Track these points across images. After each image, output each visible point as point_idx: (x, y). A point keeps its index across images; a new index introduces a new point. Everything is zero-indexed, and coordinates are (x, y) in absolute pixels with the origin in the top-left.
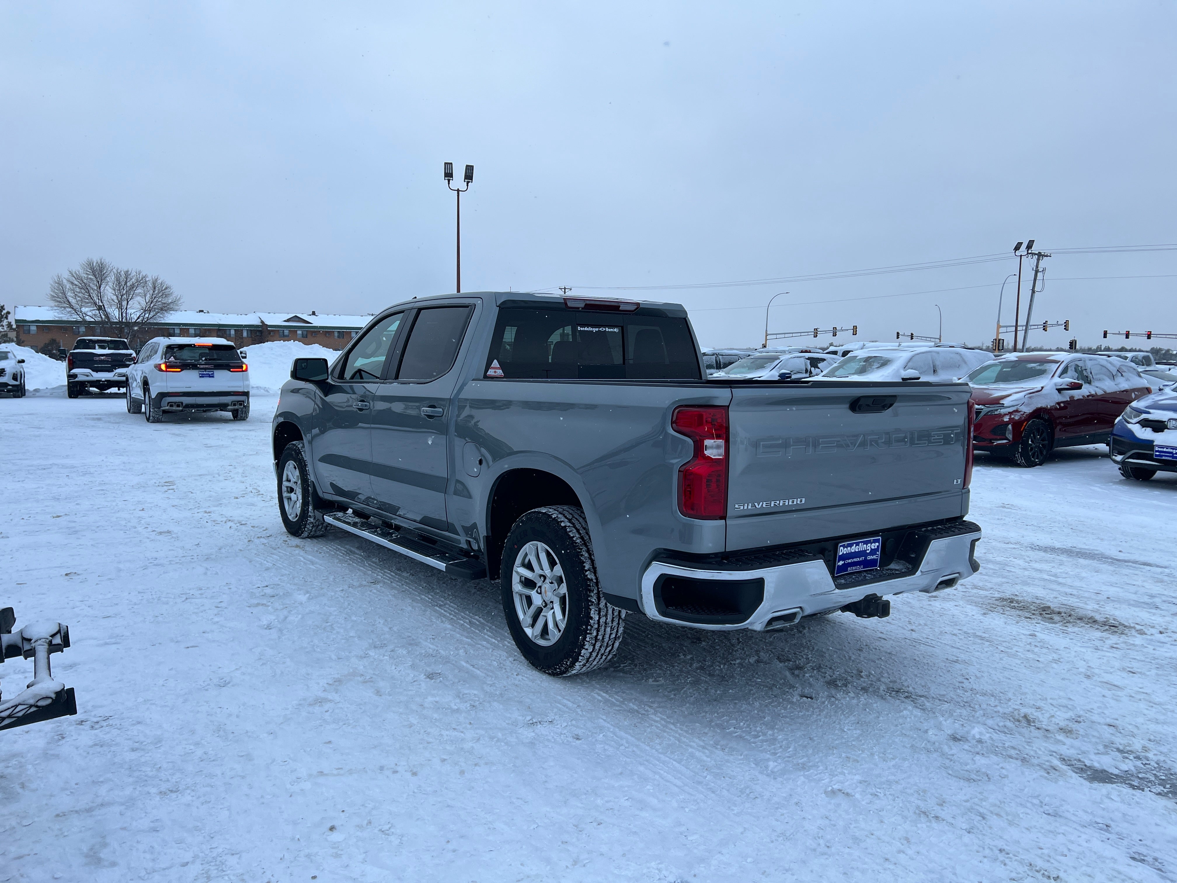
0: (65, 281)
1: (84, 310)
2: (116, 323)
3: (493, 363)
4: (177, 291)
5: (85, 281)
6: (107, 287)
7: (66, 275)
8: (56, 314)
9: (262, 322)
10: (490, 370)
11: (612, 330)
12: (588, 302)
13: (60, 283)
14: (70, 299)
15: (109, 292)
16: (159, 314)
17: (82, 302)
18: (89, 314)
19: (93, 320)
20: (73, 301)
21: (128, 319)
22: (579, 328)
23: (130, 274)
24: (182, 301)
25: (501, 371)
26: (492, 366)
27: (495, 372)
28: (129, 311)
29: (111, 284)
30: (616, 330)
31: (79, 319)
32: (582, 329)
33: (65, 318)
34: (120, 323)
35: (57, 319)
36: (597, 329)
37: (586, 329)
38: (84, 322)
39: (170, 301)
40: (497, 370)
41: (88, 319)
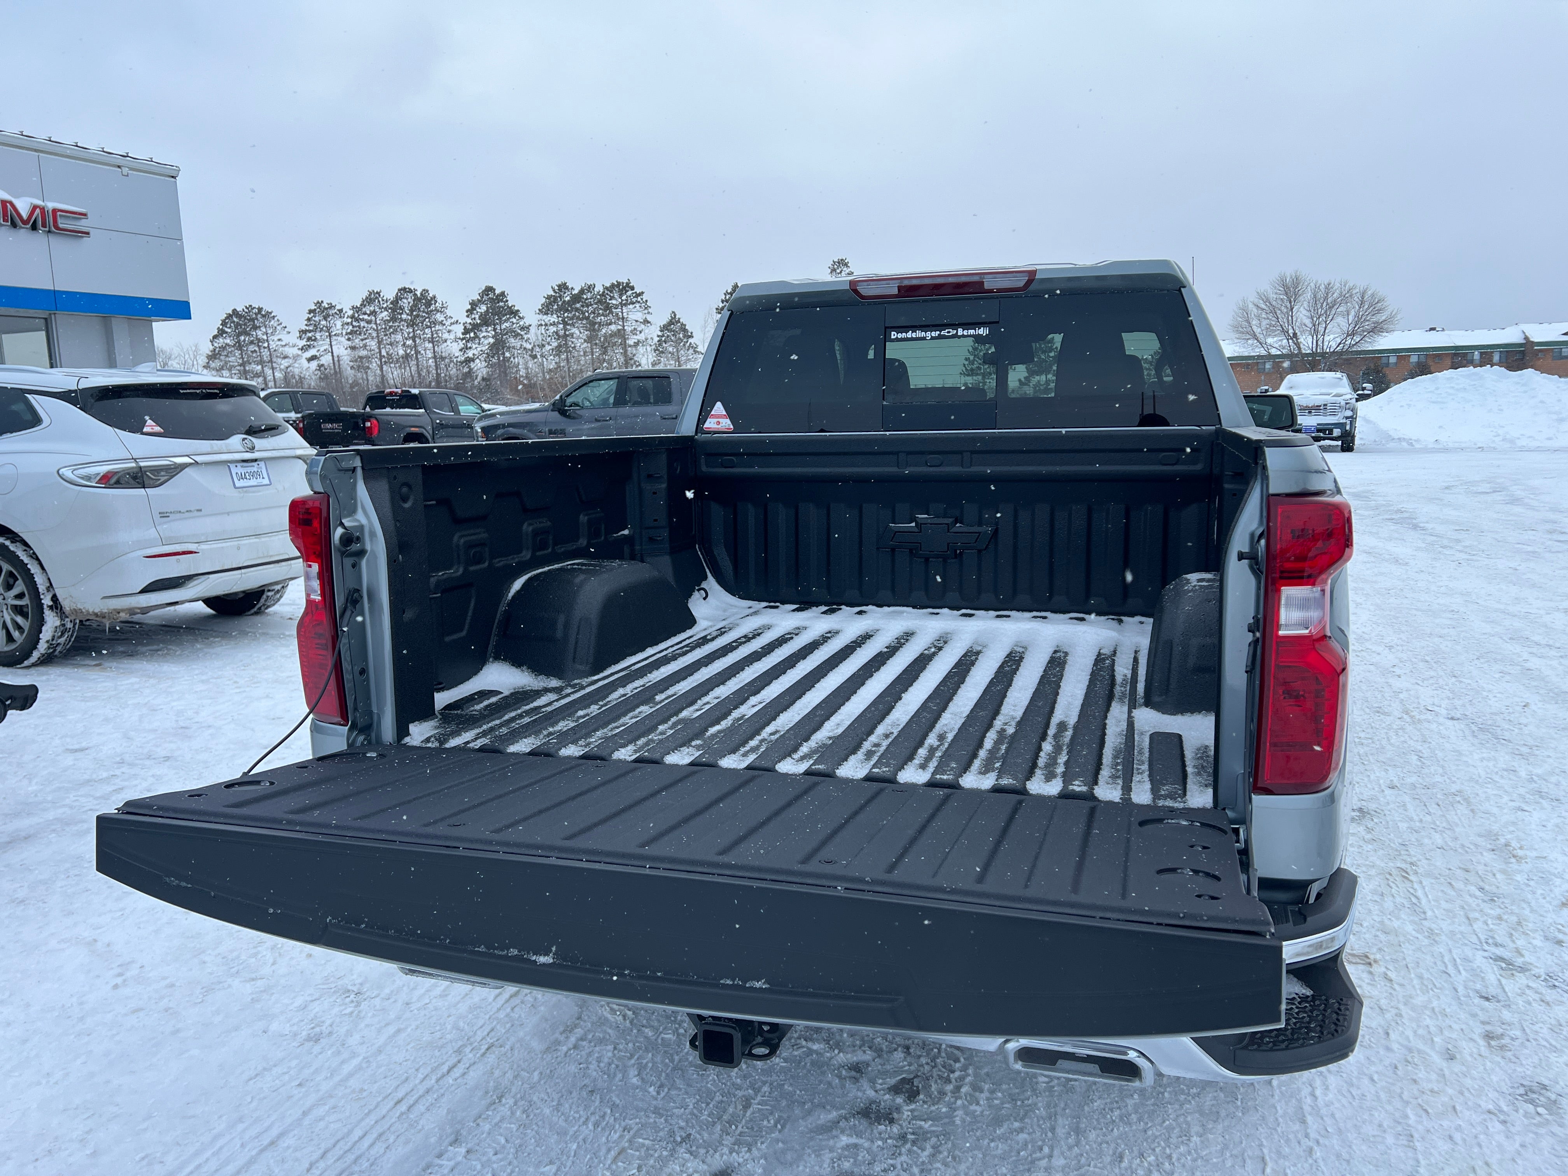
0: (1251, 306)
1: (1270, 340)
2: (1307, 355)
3: (715, 408)
4: (1392, 304)
5: (1274, 303)
6: (1302, 309)
7: (1252, 298)
8: (1237, 349)
9: (1526, 338)
10: (709, 420)
12: (906, 283)
13: (1244, 309)
14: (1255, 328)
15: (1302, 314)
16: (1366, 339)
17: (1269, 331)
18: (1276, 345)
19: (1279, 353)
20: (1257, 330)
21: (1325, 347)
23: (1332, 288)
24: (1399, 317)
25: (728, 421)
26: (713, 413)
27: (718, 423)
28: (1327, 338)
29: (1306, 304)
31: (1264, 353)
33: (1245, 352)
34: (1313, 354)
35: (1236, 355)
38: (1270, 357)
39: (1384, 318)
40: (720, 420)
41: (1274, 352)
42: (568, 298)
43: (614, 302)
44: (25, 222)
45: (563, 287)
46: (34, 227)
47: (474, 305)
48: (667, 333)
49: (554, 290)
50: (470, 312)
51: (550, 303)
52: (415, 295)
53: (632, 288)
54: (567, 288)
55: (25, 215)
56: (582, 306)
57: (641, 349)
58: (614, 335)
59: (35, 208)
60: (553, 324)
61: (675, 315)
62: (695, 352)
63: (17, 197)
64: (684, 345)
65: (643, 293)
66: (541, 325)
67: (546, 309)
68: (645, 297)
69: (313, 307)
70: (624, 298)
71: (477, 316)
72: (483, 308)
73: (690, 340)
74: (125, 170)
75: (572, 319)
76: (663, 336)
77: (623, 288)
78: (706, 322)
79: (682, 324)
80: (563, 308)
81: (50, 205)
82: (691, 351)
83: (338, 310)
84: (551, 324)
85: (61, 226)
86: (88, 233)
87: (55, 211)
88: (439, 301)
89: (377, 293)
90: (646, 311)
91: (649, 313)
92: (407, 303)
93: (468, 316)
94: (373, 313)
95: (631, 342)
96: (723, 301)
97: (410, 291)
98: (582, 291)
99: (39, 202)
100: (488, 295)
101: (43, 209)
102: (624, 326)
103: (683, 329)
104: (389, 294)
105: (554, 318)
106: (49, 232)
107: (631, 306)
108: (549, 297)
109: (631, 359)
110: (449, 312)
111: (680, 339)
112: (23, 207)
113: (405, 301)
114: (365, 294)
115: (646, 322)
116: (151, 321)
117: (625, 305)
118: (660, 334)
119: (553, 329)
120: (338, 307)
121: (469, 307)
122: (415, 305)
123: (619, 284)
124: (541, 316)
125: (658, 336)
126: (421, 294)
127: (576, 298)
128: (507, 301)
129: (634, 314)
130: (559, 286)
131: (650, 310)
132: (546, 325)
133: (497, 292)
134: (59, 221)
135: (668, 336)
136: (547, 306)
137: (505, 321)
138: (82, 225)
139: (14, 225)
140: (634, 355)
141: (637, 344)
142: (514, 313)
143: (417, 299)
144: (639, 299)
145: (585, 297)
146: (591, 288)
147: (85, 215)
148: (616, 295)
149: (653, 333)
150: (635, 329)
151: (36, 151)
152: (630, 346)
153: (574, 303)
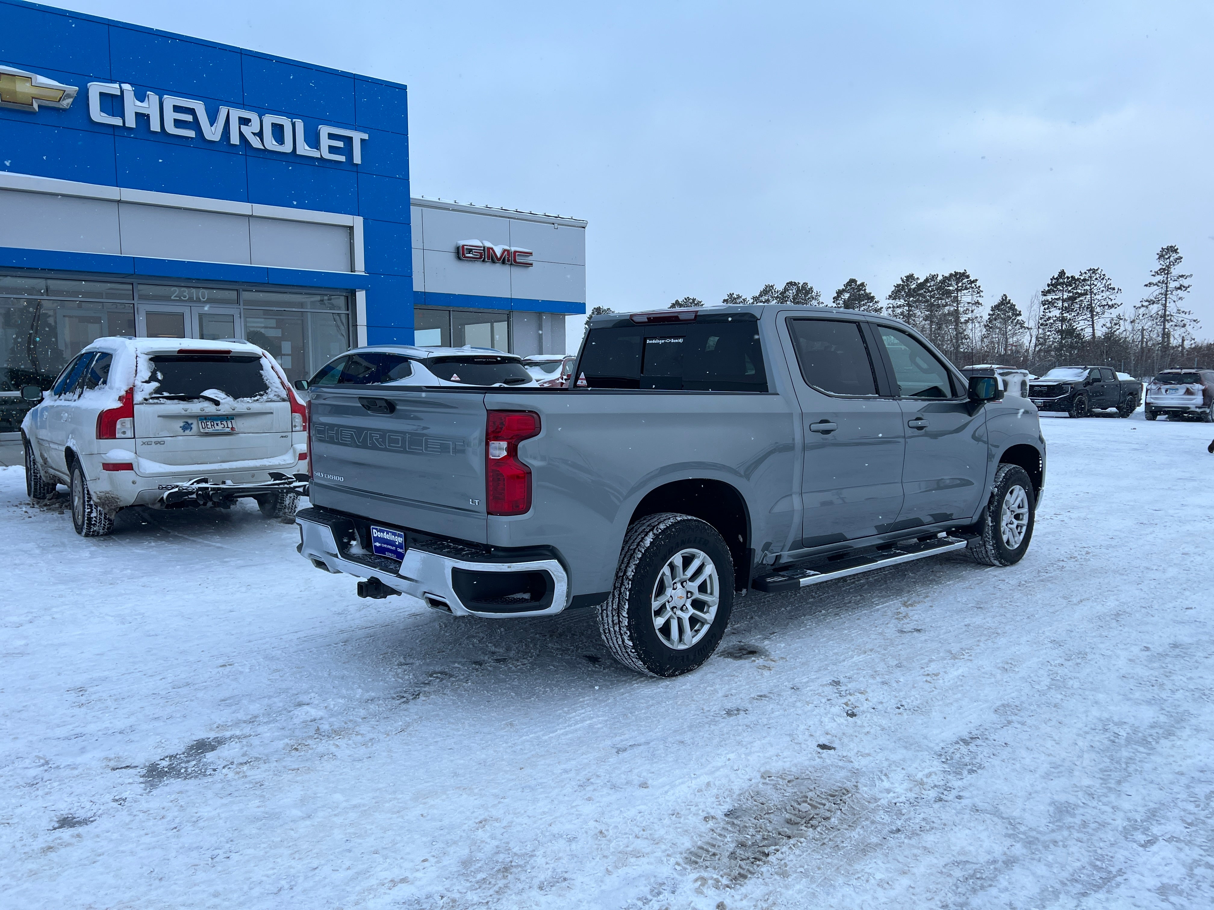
11: (677, 341)
22: (648, 341)
30: (681, 341)
32: (651, 342)
36: (663, 341)
37: (654, 341)
42: (914, 286)
43: (951, 288)
44: (499, 259)
45: (910, 277)
46: (504, 263)
47: (840, 293)
48: (997, 312)
49: (903, 281)
50: (836, 299)
51: (899, 291)
52: (798, 287)
53: (968, 277)
54: (914, 279)
55: (499, 256)
56: (925, 292)
57: (970, 325)
58: (950, 314)
59: (505, 251)
60: (899, 307)
61: (1006, 298)
62: (1022, 327)
63: (495, 245)
64: (1012, 322)
65: (976, 280)
66: (890, 307)
67: (895, 295)
68: (978, 284)
69: (727, 298)
70: (960, 285)
71: (841, 302)
72: (847, 296)
73: (1019, 318)
74: (556, 225)
75: (915, 302)
76: (993, 315)
77: (960, 276)
78: (1032, 302)
79: (1012, 305)
80: (909, 294)
81: (513, 249)
82: (1018, 326)
83: (744, 300)
84: (898, 307)
85: (518, 260)
86: (532, 264)
87: (515, 252)
88: (815, 291)
89: (772, 286)
90: (978, 295)
91: (980, 296)
92: (791, 293)
93: (834, 302)
94: (767, 301)
95: (962, 320)
96: (1048, 285)
97: (795, 284)
98: (927, 280)
99: (507, 248)
100: (850, 286)
101: (508, 251)
102: (958, 307)
103: (1012, 308)
104: (780, 287)
105: (902, 302)
106: (511, 264)
107: (965, 291)
108: (898, 286)
109: (961, 333)
110: (821, 299)
111: (1009, 316)
112: (498, 251)
113: (791, 291)
114: (762, 288)
115: (977, 303)
116: (565, 315)
117: (961, 290)
118: (991, 313)
119: (899, 311)
120: (743, 298)
121: (836, 295)
122: (797, 294)
123: (956, 273)
124: (891, 301)
125: (989, 315)
126: (802, 286)
127: (921, 286)
128: (865, 289)
129: (966, 297)
130: (907, 277)
131: (982, 294)
132: (893, 307)
133: (858, 283)
134: (517, 258)
135: (998, 314)
136: (896, 293)
137: (864, 305)
138: (529, 260)
139: (493, 262)
140: (965, 330)
141: (967, 322)
142: (871, 299)
143: (798, 291)
144: (973, 285)
145: (929, 285)
146: (934, 277)
147: (531, 253)
148: (954, 283)
149: (984, 312)
150: (967, 309)
151: (509, 218)
152: (961, 323)
153: (919, 290)
